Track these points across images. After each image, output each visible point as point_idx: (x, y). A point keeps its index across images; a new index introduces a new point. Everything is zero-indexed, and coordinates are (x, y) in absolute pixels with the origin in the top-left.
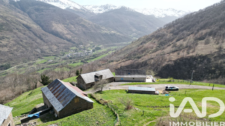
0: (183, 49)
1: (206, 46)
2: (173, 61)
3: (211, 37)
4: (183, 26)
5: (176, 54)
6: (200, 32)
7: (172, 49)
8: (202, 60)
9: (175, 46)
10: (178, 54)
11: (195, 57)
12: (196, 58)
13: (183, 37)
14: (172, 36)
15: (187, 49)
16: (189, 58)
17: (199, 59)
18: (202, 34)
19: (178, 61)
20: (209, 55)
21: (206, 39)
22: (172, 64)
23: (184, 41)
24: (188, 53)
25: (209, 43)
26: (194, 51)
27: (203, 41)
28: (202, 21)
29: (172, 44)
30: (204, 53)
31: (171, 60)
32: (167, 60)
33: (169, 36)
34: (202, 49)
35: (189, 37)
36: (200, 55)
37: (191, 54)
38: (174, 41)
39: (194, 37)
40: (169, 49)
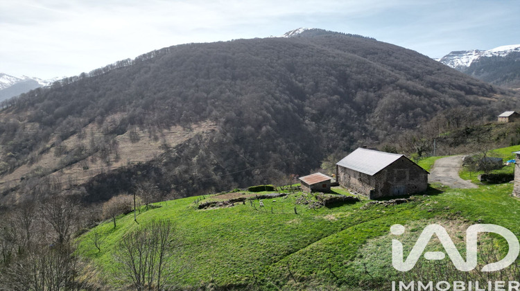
0: (90, 155)
1: (135, 145)
2: (81, 185)
3: (138, 129)
4: (58, 106)
5: (76, 168)
6: (109, 119)
7: (58, 159)
8: (145, 172)
9: (61, 151)
10: (86, 168)
11: (129, 170)
12: (133, 171)
13: (72, 129)
14: (40, 127)
15: (98, 154)
16: (116, 172)
17: (139, 173)
18: (114, 121)
19: (95, 183)
20: (153, 161)
21: (128, 132)
22: (83, 194)
23: (81, 137)
24: (108, 164)
25: (138, 140)
26: (117, 159)
27: (126, 136)
28: (100, 96)
29: (52, 146)
30: (142, 158)
31: (76, 186)
32: (65, 187)
33: (31, 129)
34: (132, 152)
35: (88, 130)
36: (136, 163)
37: (116, 165)
38: (54, 140)
39: (102, 130)
40: (49, 161)
